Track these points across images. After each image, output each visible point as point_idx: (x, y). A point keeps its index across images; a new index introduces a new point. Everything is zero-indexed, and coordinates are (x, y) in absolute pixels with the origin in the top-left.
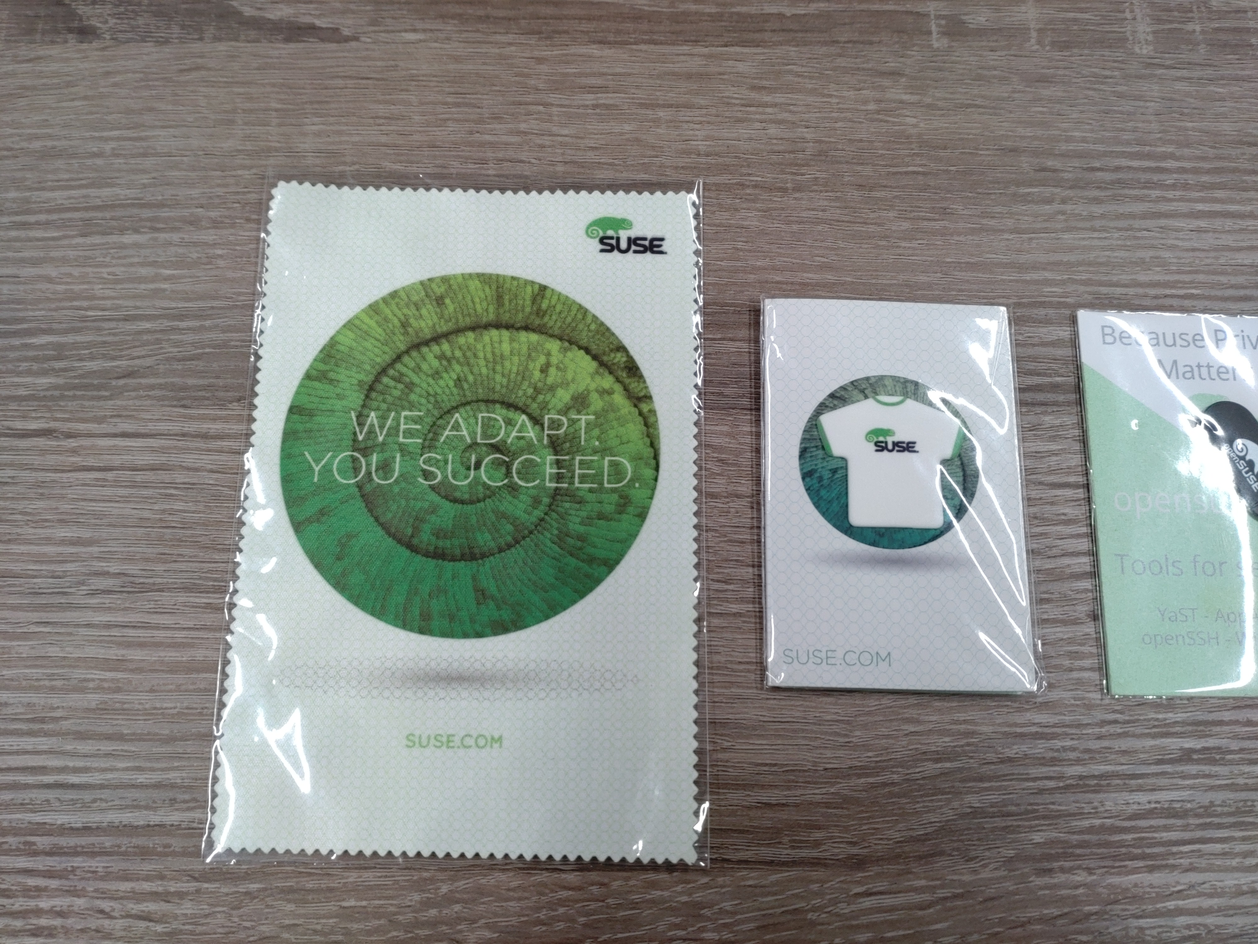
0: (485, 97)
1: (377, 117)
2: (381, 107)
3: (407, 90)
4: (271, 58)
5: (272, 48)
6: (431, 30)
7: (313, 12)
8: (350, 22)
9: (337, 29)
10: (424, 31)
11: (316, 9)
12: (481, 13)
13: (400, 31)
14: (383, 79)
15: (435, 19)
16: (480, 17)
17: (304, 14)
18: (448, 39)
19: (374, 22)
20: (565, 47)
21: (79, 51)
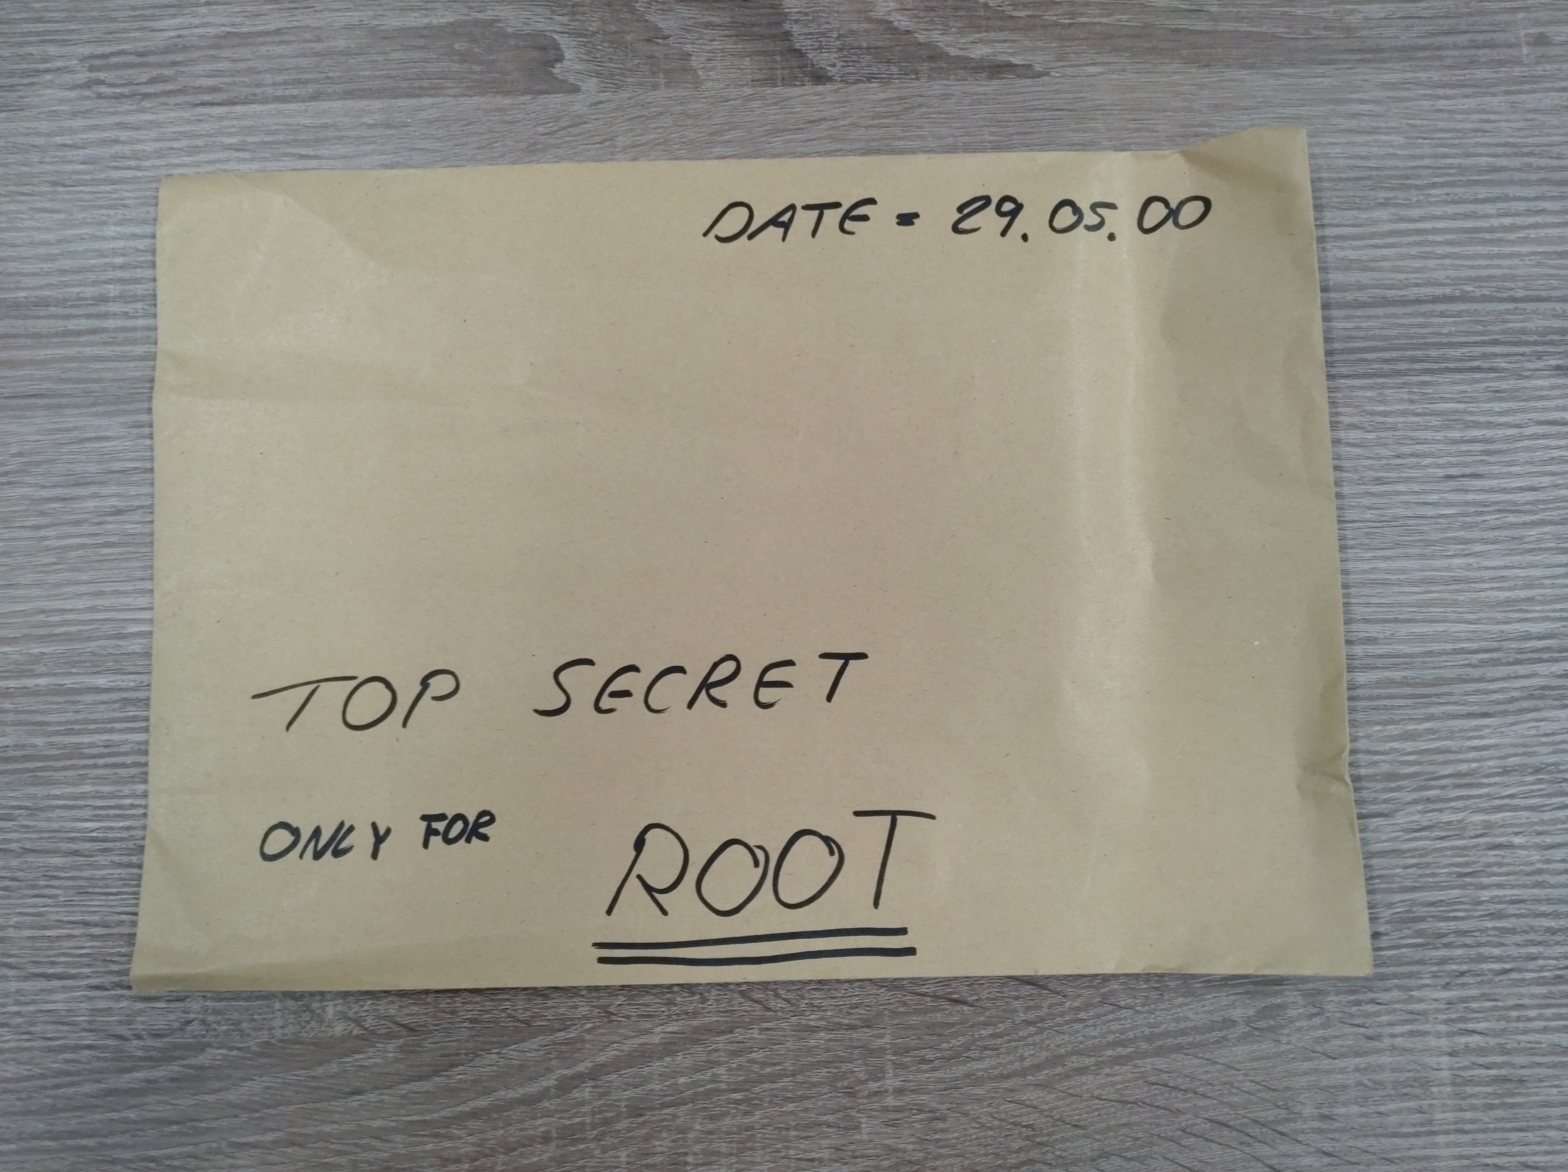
0: (1159, 122)
1: (1073, 144)
2: (1075, 135)
3: (1094, 119)
4: (979, 94)
5: (978, 85)
6: (1108, 63)
7: (1008, 51)
8: (1039, 59)
9: (1030, 65)
10: (1104, 64)
11: (1010, 47)
12: (1146, 45)
13: (1083, 65)
14: (1075, 110)
15: (1111, 52)
16: (1147, 49)
17: (1001, 53)
18: (1124, 70)
19: (1060, 58)
20: (1220, 74)
21: (816, 94)
